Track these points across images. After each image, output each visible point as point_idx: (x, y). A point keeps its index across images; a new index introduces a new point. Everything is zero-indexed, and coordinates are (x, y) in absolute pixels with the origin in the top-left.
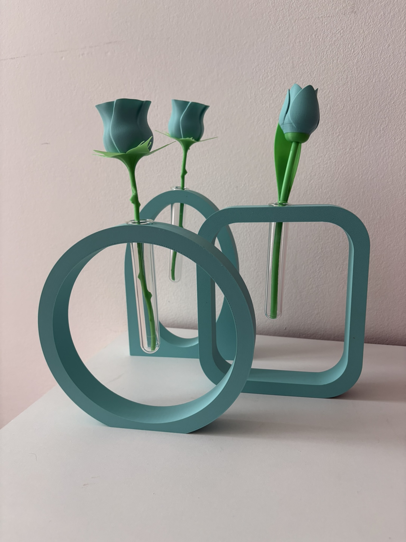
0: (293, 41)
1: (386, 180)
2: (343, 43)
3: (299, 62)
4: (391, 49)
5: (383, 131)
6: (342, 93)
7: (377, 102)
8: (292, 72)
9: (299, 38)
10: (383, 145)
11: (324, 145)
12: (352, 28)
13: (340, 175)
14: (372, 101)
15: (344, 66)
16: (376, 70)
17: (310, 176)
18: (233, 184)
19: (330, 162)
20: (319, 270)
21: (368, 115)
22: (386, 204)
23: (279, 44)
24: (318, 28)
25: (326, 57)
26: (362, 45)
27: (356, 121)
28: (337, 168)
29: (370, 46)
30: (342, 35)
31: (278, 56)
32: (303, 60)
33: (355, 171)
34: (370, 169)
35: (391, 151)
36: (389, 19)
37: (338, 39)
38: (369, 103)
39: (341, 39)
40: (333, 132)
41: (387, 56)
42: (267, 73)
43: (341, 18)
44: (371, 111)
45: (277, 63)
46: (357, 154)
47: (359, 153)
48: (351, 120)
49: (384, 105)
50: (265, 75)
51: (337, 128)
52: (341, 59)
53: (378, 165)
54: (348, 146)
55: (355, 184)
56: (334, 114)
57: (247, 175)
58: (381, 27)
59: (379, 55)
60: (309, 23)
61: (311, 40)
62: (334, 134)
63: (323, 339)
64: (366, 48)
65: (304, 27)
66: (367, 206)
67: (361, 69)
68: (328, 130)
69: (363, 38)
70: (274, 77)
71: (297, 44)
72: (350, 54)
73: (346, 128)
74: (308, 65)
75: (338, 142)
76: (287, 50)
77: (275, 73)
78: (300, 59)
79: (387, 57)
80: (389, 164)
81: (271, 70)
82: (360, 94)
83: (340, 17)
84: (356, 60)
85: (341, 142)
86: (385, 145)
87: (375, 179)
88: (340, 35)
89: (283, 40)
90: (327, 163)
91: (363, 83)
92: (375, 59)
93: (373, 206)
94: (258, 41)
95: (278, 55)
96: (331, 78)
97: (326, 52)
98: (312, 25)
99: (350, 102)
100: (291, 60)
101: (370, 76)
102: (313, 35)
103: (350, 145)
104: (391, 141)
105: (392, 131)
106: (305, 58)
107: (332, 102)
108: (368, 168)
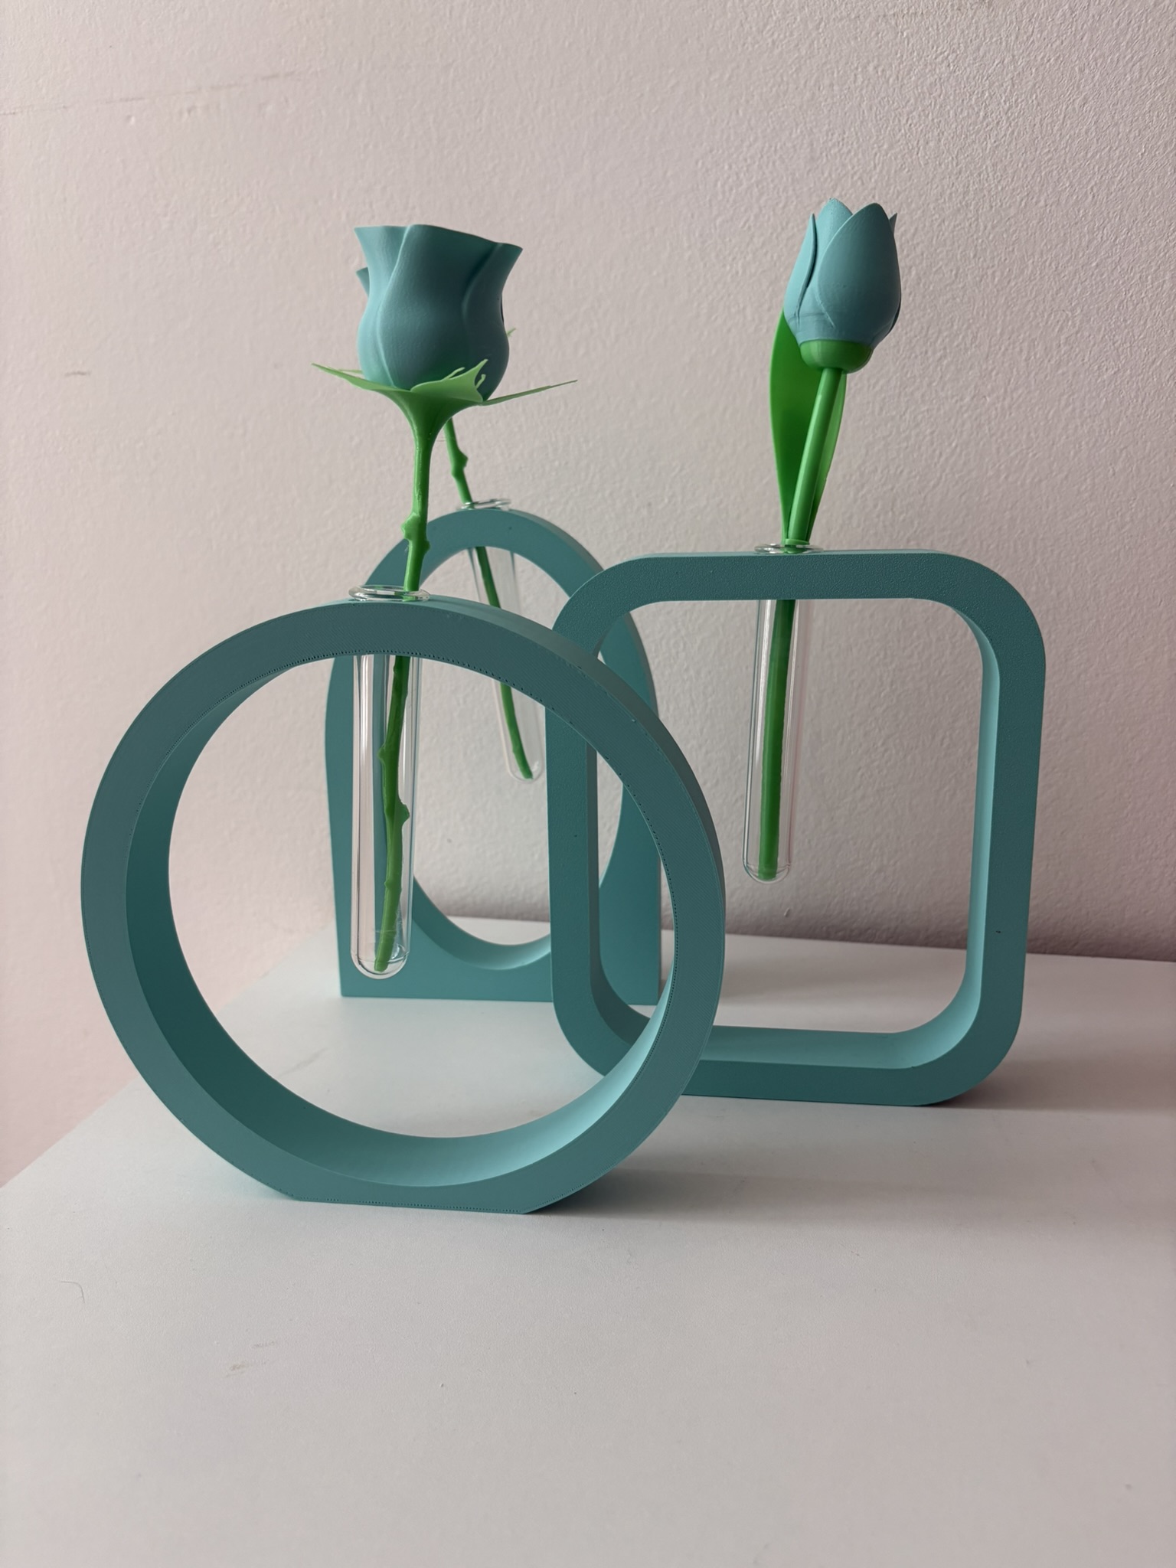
0: (813, 82)
1: (1076, 487)
2: (955, 90)
3: (830, 144)
4: (1090, 111)
5: (1067, 347)
6: (951, 236)
7: (1050, 265)
8: (808, 174)
9: (830, 75)
10: (1066, 386)
11: (900, 386)
12: (982, 49)
13: (944, 471)
14: (1036, 259)
15: (956, 157)
16: (1047, 170)
17: (858, 474)
18: (637, 496)
19: (917, 435)
20: (883, 744)
21: (1025, 300)
22: (1074, 557)
23: (771, 91)
24: (883, 47)
25: (905, 131)
26: (1009, 100)
27: (991, 317)
28: (937, 452)
29: (1033, 102)
30: (952, 68)
31: (769, 125)
32: (840, 139)
33: (987, 460)
34: (1030, 455)
35: (1089, 404)
36: (1085, 26)
37: (940, 79)
38: (1027, 266)
39: (950, 80)
40: (924, 349)
41: (1080, 130)
42: (737, 174)
43: (949, 19)
44: (1033, 288)
45: (767, 145)
46: (994, 412)
47: (999, 409)
48: (978, 313)
49: (1069, 274)
50: (731, 180)
51: (937, 338)
52: (950, 138)
53: (1053, 444)
54: (969, 390)
55: (987, 499)
56: (928, 297)
57: (677, 470)
58: (1062, 48)
59: (1056, 128)
60: (858, 30)
61: (863, 82)
62: (930, 353)
63: (894, 943)
64: (1019, 108)
65: (843, 41)
66: (1021, 560)
67: (1005, 167)
68: (911, 341)
69: (1012, 79)
70: (757, 186)
71: (824, 93)
72: (975, 123)
73: (963, 338)
74: (856, 155)
75: (941, 377)
76: (794, 107)
77: (761, 173)
78: (832, 135)
79: (1079, 133)
80: (1083, 443)
81: (748, 166)
82: (1004, 239)
83: (946, 18)
84: (993, 141)
85: (948, 376)
86: (1073, 387)
87: (1044, 483)
88: (946, 69)
89: (782, 79)
90: (907, 438)
91: (1010, 207)
92: (1045, 139)
93: (1038, 561)
94: (712, 79)
95: (770, 121)
96: (922, 192)
97: (905, 115)
98: (867, 38)
99: (973, 262)
100: (807, 137)
101: (1032, 188)
102: (871, 68)
103: (973, 386)
104: (1089, 375)
105: (1094, 345)
106: (847, 133)
107: (923, 259)
108: (1025, 452)
